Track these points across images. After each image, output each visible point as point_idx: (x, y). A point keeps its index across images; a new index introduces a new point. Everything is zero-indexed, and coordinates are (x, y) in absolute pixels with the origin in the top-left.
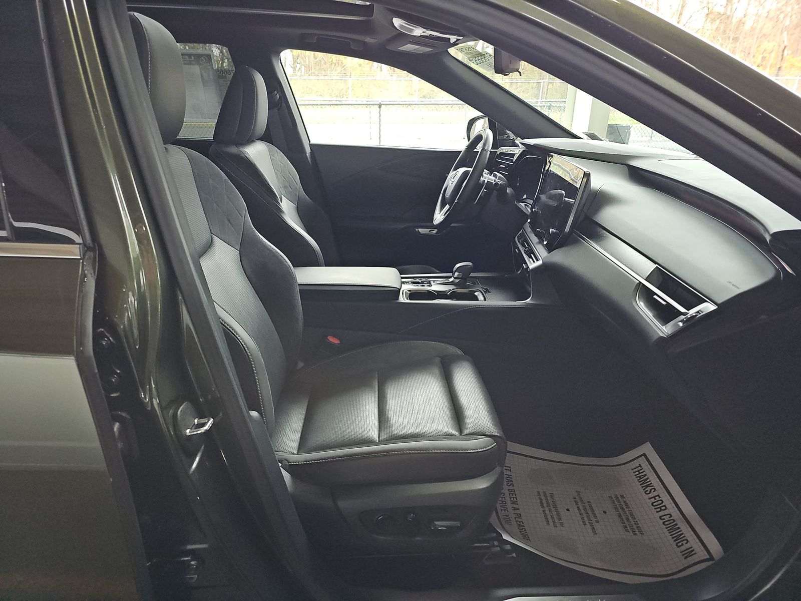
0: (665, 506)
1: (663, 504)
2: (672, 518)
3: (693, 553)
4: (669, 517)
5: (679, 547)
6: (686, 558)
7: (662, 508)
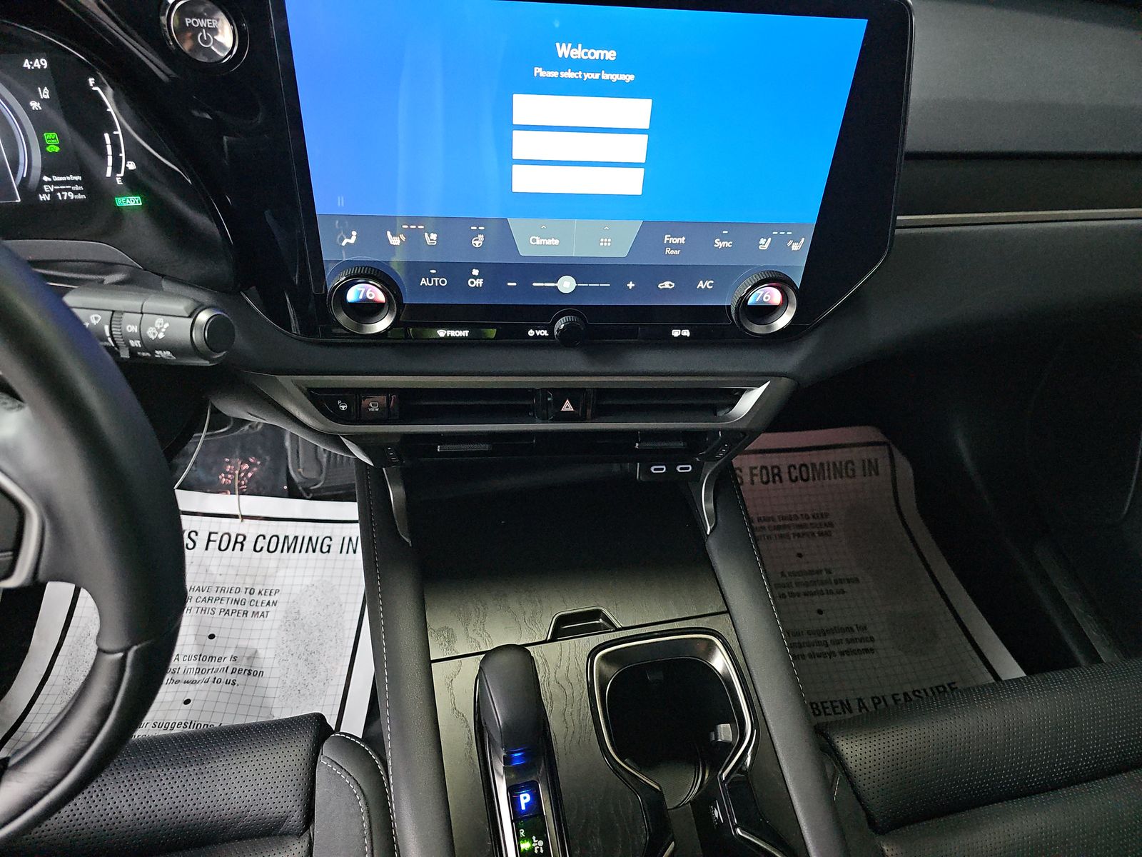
0: (773, 468)
1: (770, 468)
2: (797, 467)
3: (874, 464)
4: (795, 468)
5: (854, 476)
6: (877, 474)
7: (776, 471)
